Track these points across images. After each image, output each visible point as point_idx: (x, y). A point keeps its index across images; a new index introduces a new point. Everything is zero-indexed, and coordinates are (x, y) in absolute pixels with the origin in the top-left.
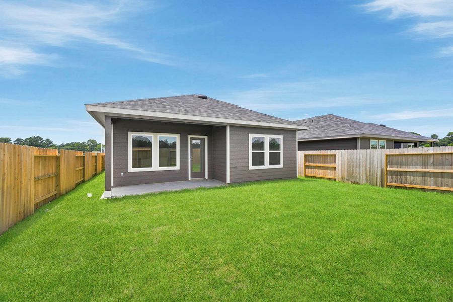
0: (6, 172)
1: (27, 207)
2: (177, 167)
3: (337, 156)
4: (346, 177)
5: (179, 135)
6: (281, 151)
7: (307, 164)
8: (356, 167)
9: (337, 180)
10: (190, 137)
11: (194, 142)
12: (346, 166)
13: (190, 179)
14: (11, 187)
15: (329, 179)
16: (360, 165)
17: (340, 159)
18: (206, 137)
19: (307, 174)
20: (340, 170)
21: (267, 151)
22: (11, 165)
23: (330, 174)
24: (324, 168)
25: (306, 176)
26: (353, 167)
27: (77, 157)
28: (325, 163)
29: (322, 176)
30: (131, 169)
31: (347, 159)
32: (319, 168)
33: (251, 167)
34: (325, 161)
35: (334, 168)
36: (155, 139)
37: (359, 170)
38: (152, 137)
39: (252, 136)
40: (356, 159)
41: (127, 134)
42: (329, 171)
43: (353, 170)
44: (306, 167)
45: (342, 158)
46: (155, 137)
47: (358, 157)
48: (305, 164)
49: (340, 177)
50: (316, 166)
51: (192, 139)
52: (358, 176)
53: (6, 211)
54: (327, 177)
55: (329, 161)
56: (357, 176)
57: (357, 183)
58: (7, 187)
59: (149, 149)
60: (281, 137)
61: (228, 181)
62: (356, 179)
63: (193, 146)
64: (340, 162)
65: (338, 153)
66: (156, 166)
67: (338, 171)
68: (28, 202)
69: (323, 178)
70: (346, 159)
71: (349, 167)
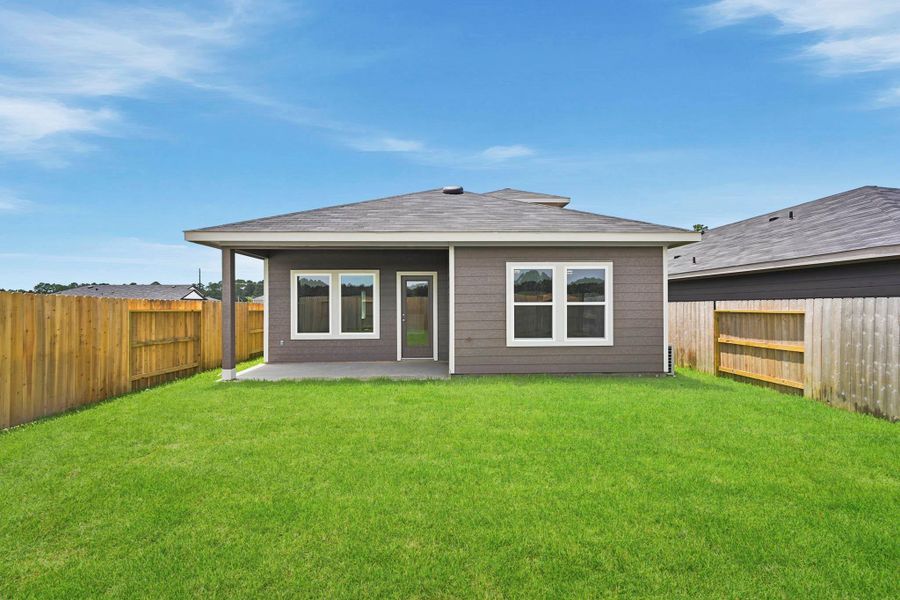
0: (58, 333)
1: (111, 383)
2: (375, 334)
3: (808, 320)
4: (836, 387)
5: (378, 271)
6: (608, 303)
7: (723, 339)
8: (874, 358)
9: (808, 394)
10: (399, 274)
11: (410, 284)
12: (836, 352)
13: (399, 358)
14: (71, 353)
15: (784, 389)
16: (887, 348)
17: (817, 327)
18: (434, 274)
19: (723, 368)
20: (818, 363)
21: (560, 304)
22: (70, 324)
23: (785, 373)
24: (771, 353)
25: (721, 374)
26: (863, 355)
27: (251, 312)
28: (773, 338)
29: (765, 378)
30: (295, 335)
31: (843, 329)
32: (756, 351)
33: (512, 341)
34: (773, 332)
35: (799, 357)
36: (335, 280)
37: (886, 368)
38: (328, 278)
39: (513, 269)
40: (875, 329)
41: (289, 274)
42: (786, 364)
43: (862, 368)
44: (721, 347)
45: (826, 322)
46: (335, 279)
47: (881, 325)
48: (716, 337)
49: (818, 385)
50: (747, 347)
51: (404, 280)
52: (882, 389)
53: (60, 387)
54: (777, 380)
55: (785, 333)
56: (875, 389)
57: (878, 414)
58: (61, 354)
59: (324, 298)
60: (607, 267)
61: (452, 370)
62: (875, 397)
63: (407, 293)
64: (818, 340)
65: (810, 307)
66: (335, 332)
67: (812, 367)
68: (115, 376)
69: (768, 384)
70: (837, 330)
71: (847, 354)
